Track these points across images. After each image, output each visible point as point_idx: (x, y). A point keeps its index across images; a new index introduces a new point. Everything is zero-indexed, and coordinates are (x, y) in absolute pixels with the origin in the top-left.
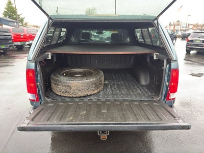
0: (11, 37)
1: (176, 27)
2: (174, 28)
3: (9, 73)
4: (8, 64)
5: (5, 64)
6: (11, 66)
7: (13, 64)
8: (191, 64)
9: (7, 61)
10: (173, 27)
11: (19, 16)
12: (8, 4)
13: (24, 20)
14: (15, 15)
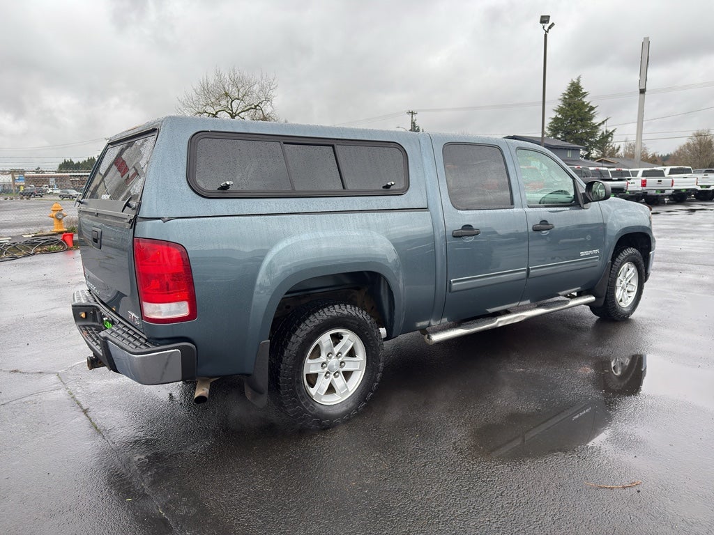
11: (596, 127)
12: (571, 97)
13: (610, 139)
14: (583, 126)
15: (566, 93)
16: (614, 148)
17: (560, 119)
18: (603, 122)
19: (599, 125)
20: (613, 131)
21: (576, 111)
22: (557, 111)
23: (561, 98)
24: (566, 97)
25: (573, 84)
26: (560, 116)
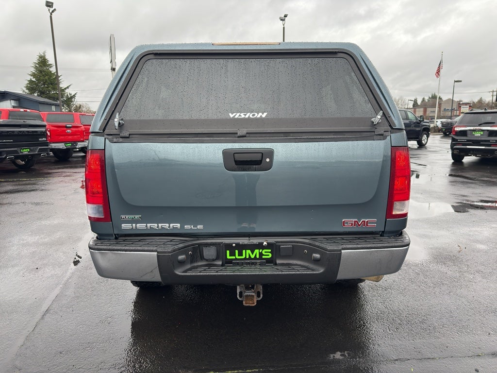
0: (43, 129)
1: (429, 110)
2: (425, 111)
3: (37, 204)
4: (37, 187)
5: (28, 187)
6: (42, 190)
7: (47, 187)
8: (463, 182)
9: (33, 180)
10: (422, 109)
11: (63, 90)
12: (40, 66)
13: (73, 100)
14: (54, 89)
15: (37, 62)
16: (77, 106)
17: (34, 81)
18: (68, 87)
19: (65, 89)
20: (76, 94)
21: (46, 77)
22: (31, 75)
23: (33, 65)
24: (37, 65)
25: (41, 57)
26: (34, 80)
